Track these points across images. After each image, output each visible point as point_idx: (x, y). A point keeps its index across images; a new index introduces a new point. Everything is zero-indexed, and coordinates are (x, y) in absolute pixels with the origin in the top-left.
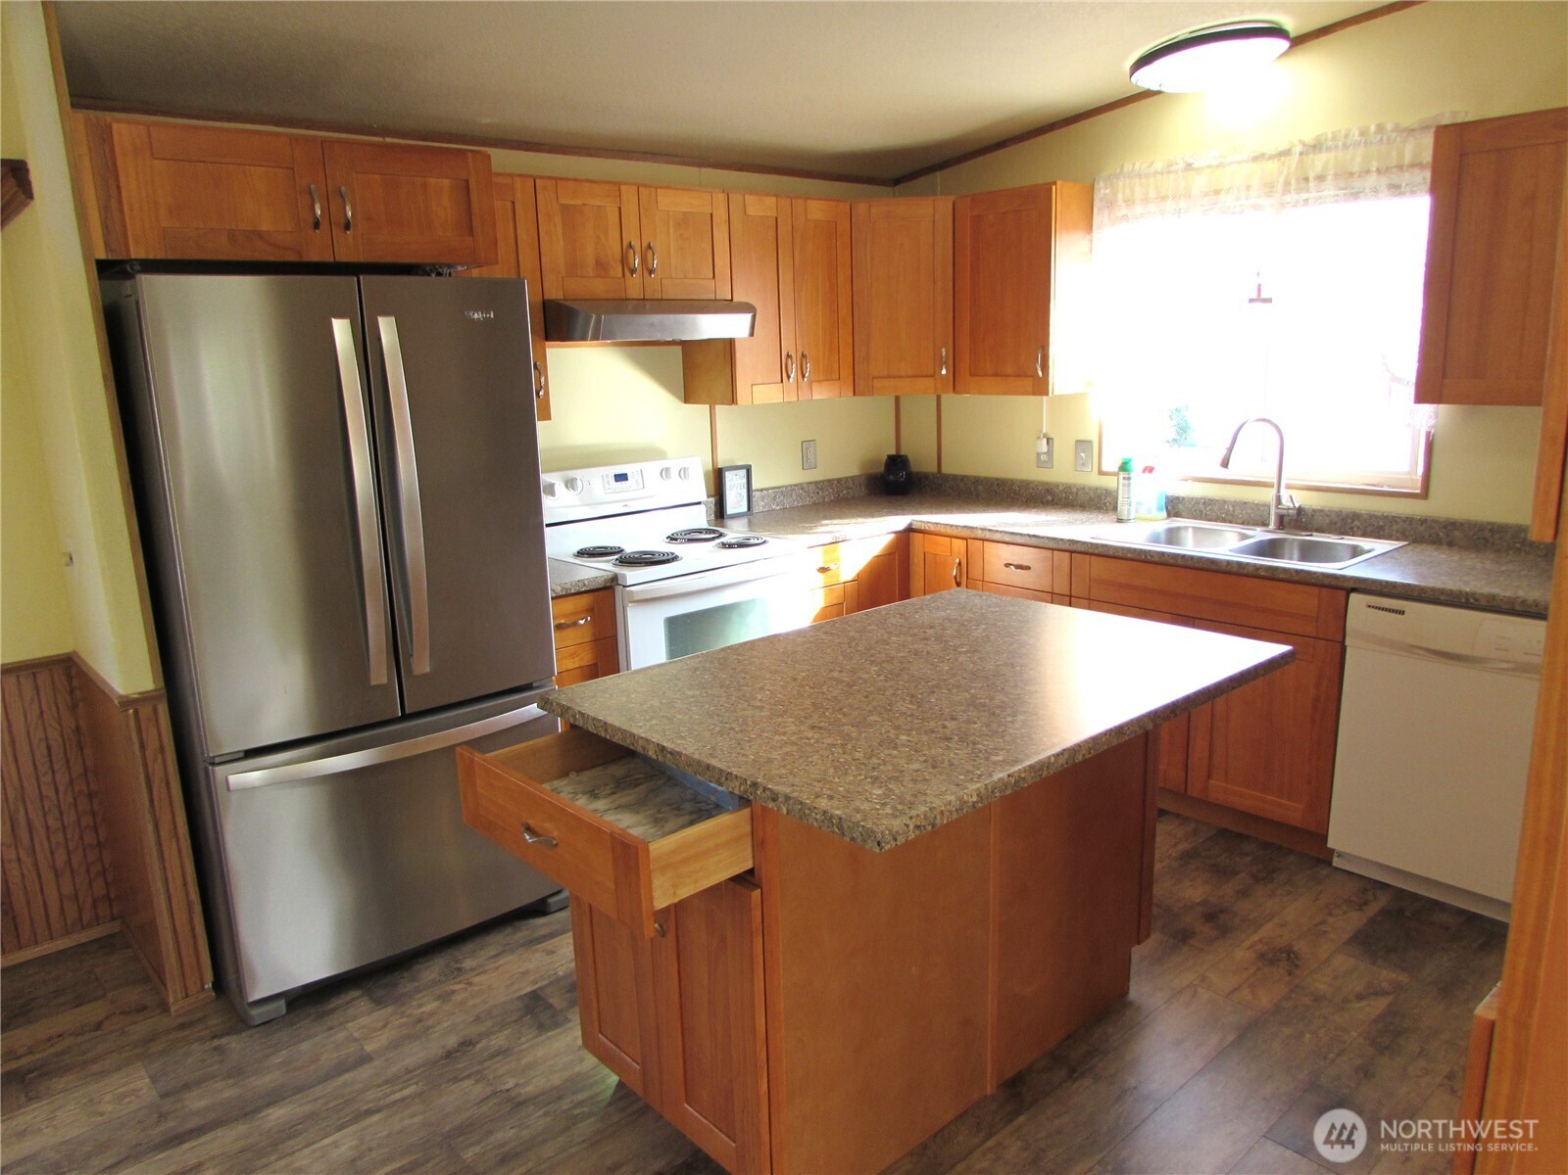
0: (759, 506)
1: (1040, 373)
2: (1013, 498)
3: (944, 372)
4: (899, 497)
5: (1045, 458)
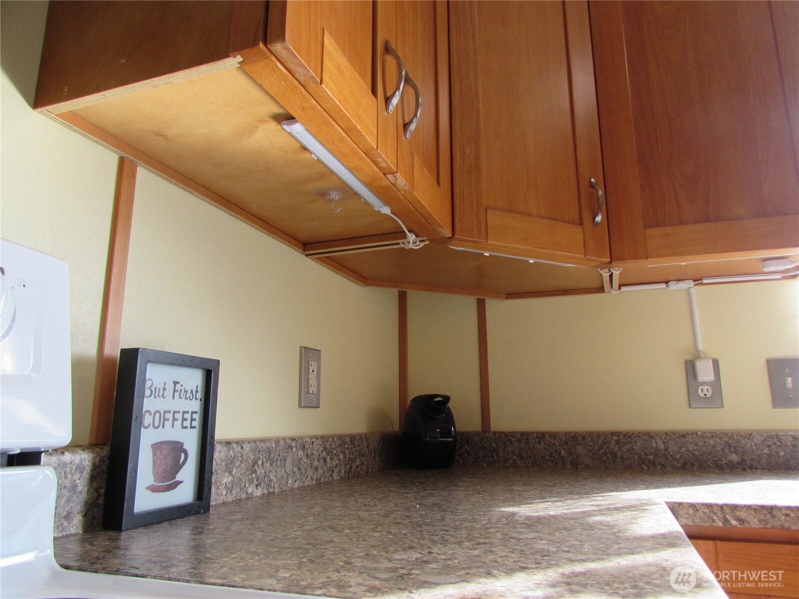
5: (705, 392)
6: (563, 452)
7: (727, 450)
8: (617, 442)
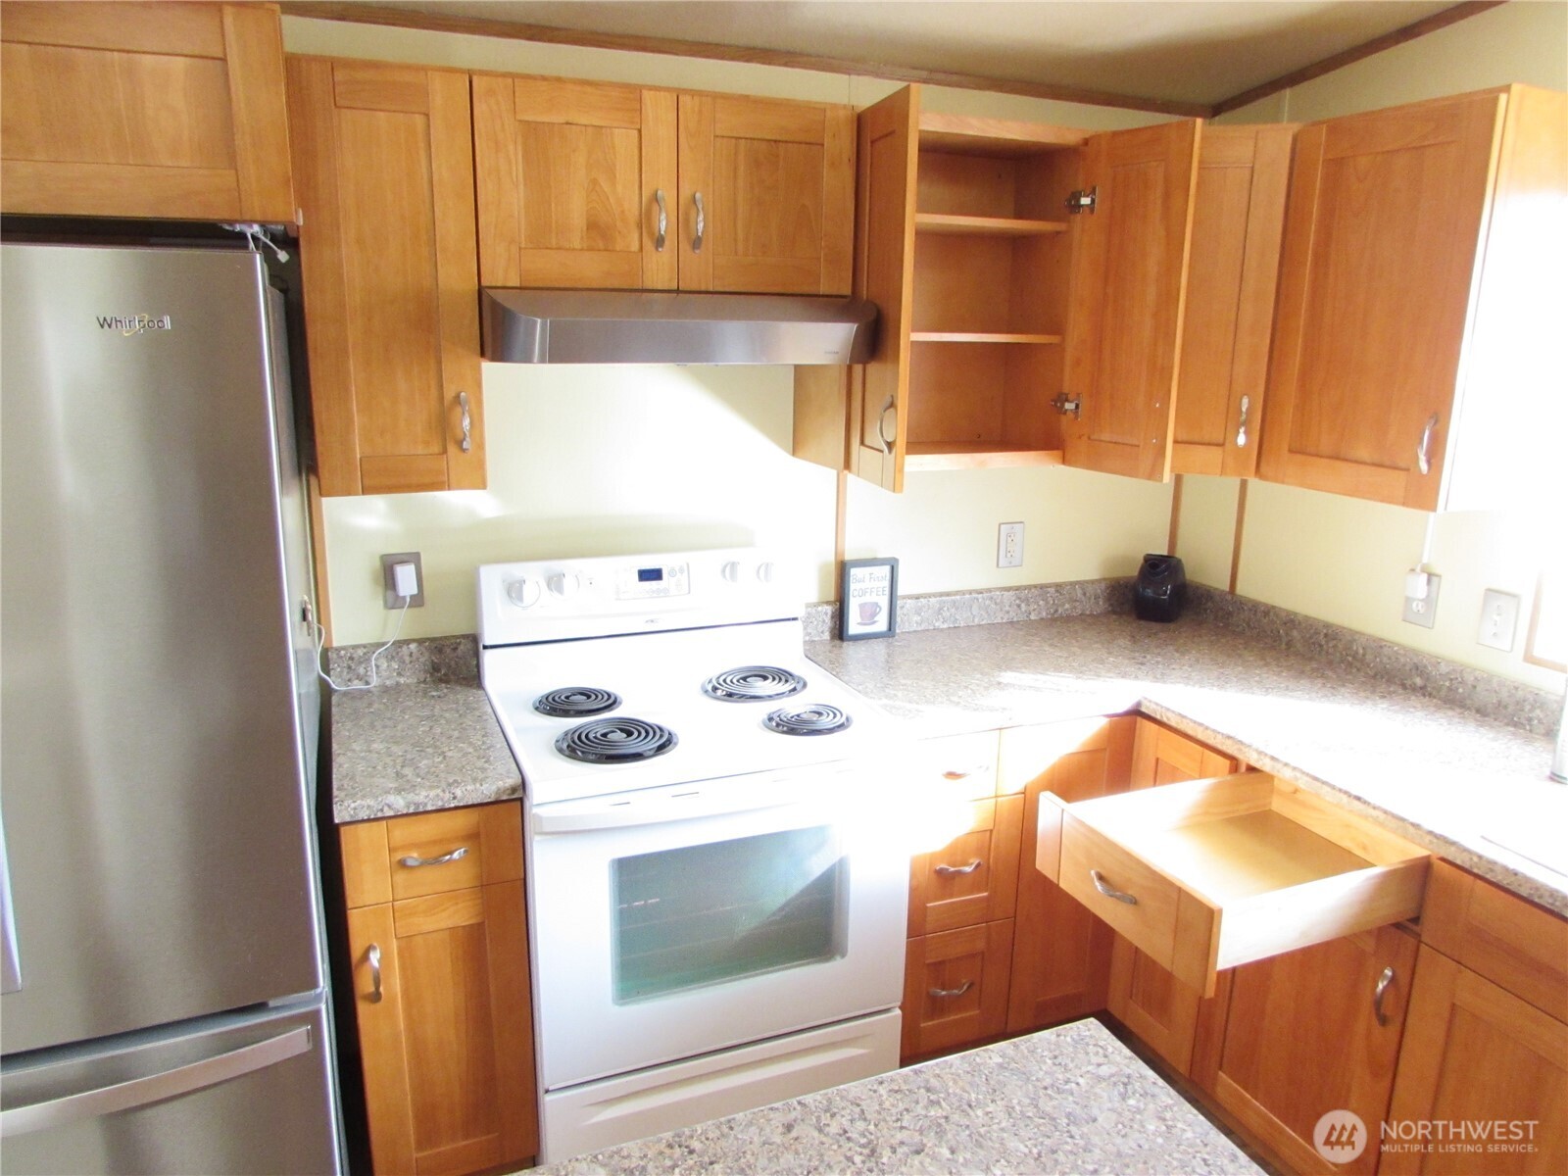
0: (907, 621)
1: (1424, 467)
2: (1350, 664)
3: (1241, 440)
4: (1156, 626)
5: (1420, 607)
6: (1281, 631)
7: (1414, 671)
8: (1326, 635)
